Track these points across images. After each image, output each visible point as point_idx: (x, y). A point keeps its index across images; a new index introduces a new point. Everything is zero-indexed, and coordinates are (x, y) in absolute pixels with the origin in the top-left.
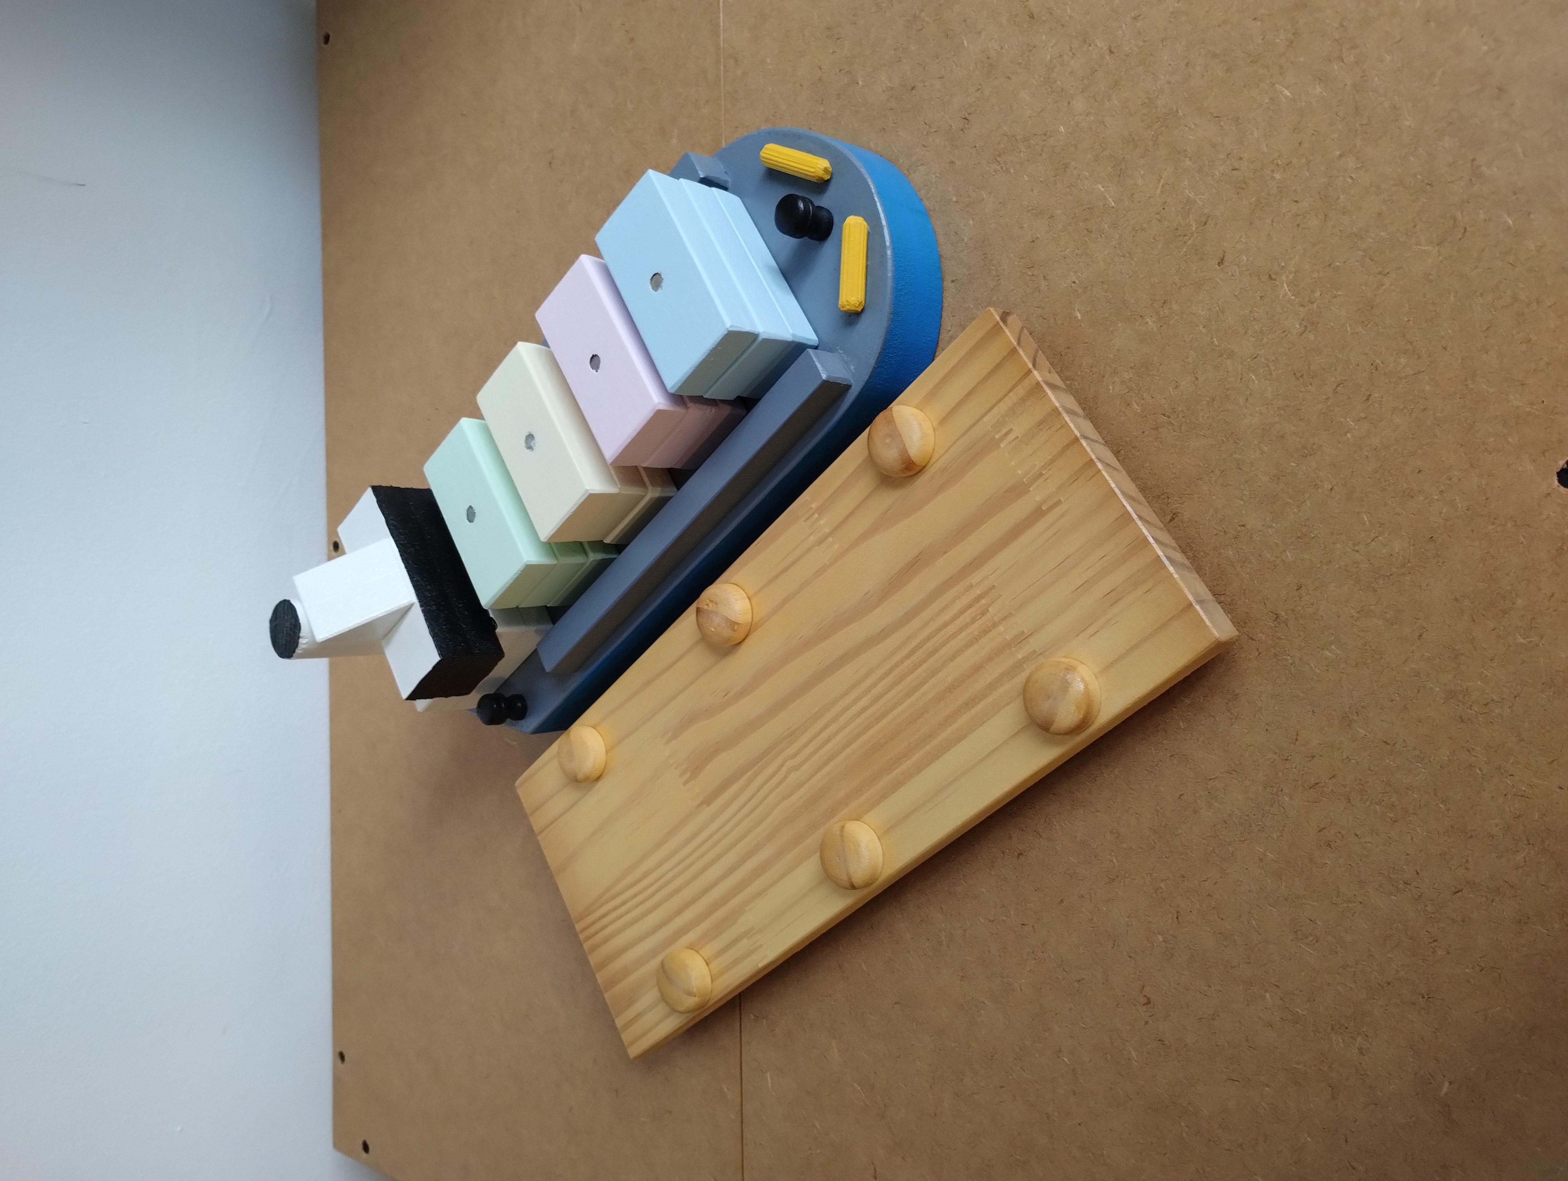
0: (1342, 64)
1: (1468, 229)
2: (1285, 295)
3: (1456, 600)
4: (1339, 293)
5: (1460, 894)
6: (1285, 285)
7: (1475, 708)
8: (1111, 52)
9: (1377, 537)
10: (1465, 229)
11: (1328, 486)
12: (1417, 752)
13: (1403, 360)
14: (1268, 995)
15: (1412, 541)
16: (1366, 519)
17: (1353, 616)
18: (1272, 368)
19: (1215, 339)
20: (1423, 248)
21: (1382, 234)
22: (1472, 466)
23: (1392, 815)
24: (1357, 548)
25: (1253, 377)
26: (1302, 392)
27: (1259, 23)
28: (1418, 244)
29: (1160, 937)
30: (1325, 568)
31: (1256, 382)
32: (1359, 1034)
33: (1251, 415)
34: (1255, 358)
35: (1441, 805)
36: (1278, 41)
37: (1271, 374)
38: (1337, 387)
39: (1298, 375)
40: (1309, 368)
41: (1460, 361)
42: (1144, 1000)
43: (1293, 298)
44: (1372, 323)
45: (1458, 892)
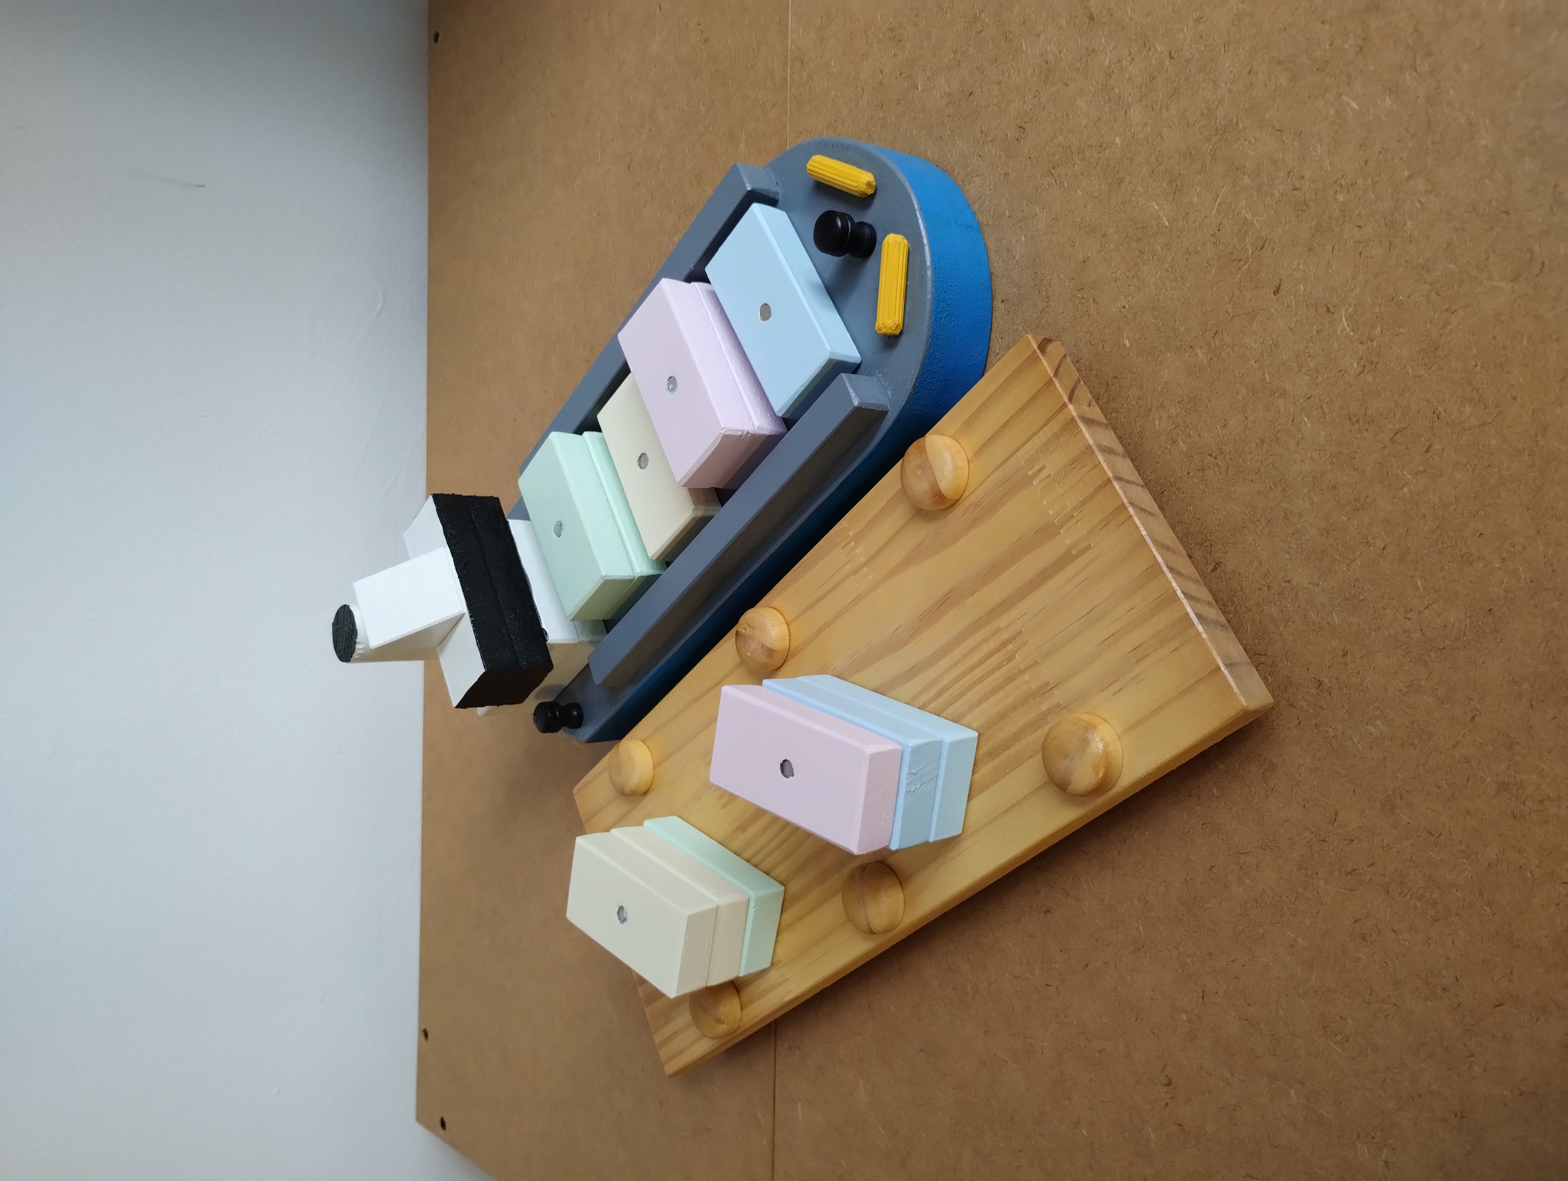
0: (1414, 74)
1: (1546, 264)
2: (1344, 329)
3: (1514, 682)
4: (1402, 330)
5: (1501, 1008)
6: (1344, 319)
7: (1529, 803)
8: (1171, 57)
9: (1431, 604)
10: (1543, 264)
11: (1380, 544)
12: (1463, 847)
13: (1468, 409)
14: (1292, 1092)
15: (1469, 613)
16: (1419, 584)
17: (1401, 690)
18: (1326, 411)
19: (1267, 376)
20: (1495, 284)
21: (1452, 266)
22: (1538, 532)
23: (1433, 913)
24: (1409, 615)
25: (1306, 419)
26: (1357, 438)
27: (1327, 27)
28: (1490, 279)
29: (1184, 1017)
30: (1373, 634)
31: (1309, 425)
32: (1385, 1146)
33: (1302, 461)
34: (1309, 398)
35: (1486, 908)
36: (1346, 47)
37: (1324, 417)
38: (1395, 435)
39: (1354, 419)
40: (1366, 412)
41: (1530, 413)
42: (1166, 1081)
43: (1352, 334)
44: (1436, 365)
45: (1499, 1005)
